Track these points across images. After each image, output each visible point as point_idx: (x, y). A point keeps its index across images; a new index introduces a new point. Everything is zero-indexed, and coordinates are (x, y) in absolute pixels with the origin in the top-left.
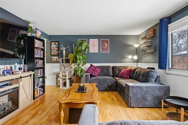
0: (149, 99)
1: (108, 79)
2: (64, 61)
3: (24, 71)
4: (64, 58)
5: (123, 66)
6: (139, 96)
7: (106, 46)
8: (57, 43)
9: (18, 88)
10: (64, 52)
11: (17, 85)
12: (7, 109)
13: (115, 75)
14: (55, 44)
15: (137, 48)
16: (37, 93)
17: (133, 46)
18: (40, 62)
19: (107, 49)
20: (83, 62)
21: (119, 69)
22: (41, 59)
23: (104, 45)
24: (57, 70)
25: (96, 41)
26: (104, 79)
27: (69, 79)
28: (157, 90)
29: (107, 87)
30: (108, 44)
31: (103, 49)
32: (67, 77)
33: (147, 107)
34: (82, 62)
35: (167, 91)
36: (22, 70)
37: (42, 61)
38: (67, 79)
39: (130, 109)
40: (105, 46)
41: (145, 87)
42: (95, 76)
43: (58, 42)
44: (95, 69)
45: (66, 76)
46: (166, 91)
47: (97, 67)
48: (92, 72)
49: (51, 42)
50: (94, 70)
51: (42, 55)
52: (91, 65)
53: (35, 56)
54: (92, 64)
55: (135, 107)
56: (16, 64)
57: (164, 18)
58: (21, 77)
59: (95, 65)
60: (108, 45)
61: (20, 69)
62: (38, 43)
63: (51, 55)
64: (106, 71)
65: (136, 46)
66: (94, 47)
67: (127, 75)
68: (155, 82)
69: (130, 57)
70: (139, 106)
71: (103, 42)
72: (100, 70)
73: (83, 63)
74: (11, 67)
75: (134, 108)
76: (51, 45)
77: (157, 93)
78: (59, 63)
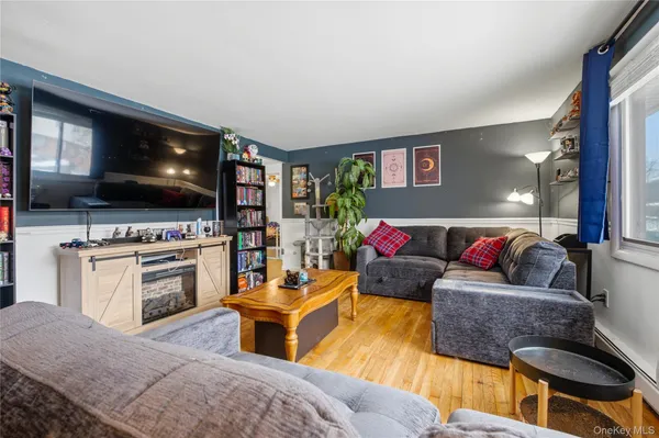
0: (503, 338)
1: (418, 266)
2: (318, 214)
3: (214, 235)
4: (318, 205)
5: (487, 229)
6: (467, 325)
7: (431, 166)
8: (304, 170)
9: (194, 266)
10: (317, 190)
11: (193, 262)
12: (172, 304)
13: (452, 256)
14: (300, 173)
15: (538, 165)
16: (248, 284)
17: (524, 158)
18: (254, 217)
19: (433, 176)
20: (355, 215)
21: (470, 236)
22: (256, 208)
23: (425, 165)
24: (301, 236)
25: (400, 155)
26: (407, 264)
27: (324, 258)
28: (533, 314)
29: (414, 289)
30: (435, 158)
31: (421, 177)
32: (321, 254)
33: (495, 362)
34: (351, 214)
35: (579, 324)
36: (211, 233)
37: (260, 213)
38: (321, 258)
39: (433, 358)
40: (428, 167)
41: (489, 296)
42: (388, 256)
43: (307, 166)
44: (390, 234)
45: (317, 251)
46: (575, 321)
47: (395, 229)
48: (380, 243)
49: (292, 167)
50: (385, 238)
51: (260, 199)
52: (382, 224)
53: (239, 203)
54: (385, 220)
55: (450, 353)
56: (200, 220)
57: (596, 48)
58: (200, 247)
59: (393, 222)
60: (436, 164)
61: (207, 230)
62: (248, 174)
63: (292, 199)
64: (426, 241)
65: (538, 157)
66: (394, 172)
67: (486, 256)
68: (550, 286)
69: (514, 197)
70: (467, 357)
71: (420, 154)
72: (406, 238)
73: (353, 220)
74: (189, 226)
75: (448, 360)
76: (292, 174)
77: (536, 324)
78: (303, 217)
